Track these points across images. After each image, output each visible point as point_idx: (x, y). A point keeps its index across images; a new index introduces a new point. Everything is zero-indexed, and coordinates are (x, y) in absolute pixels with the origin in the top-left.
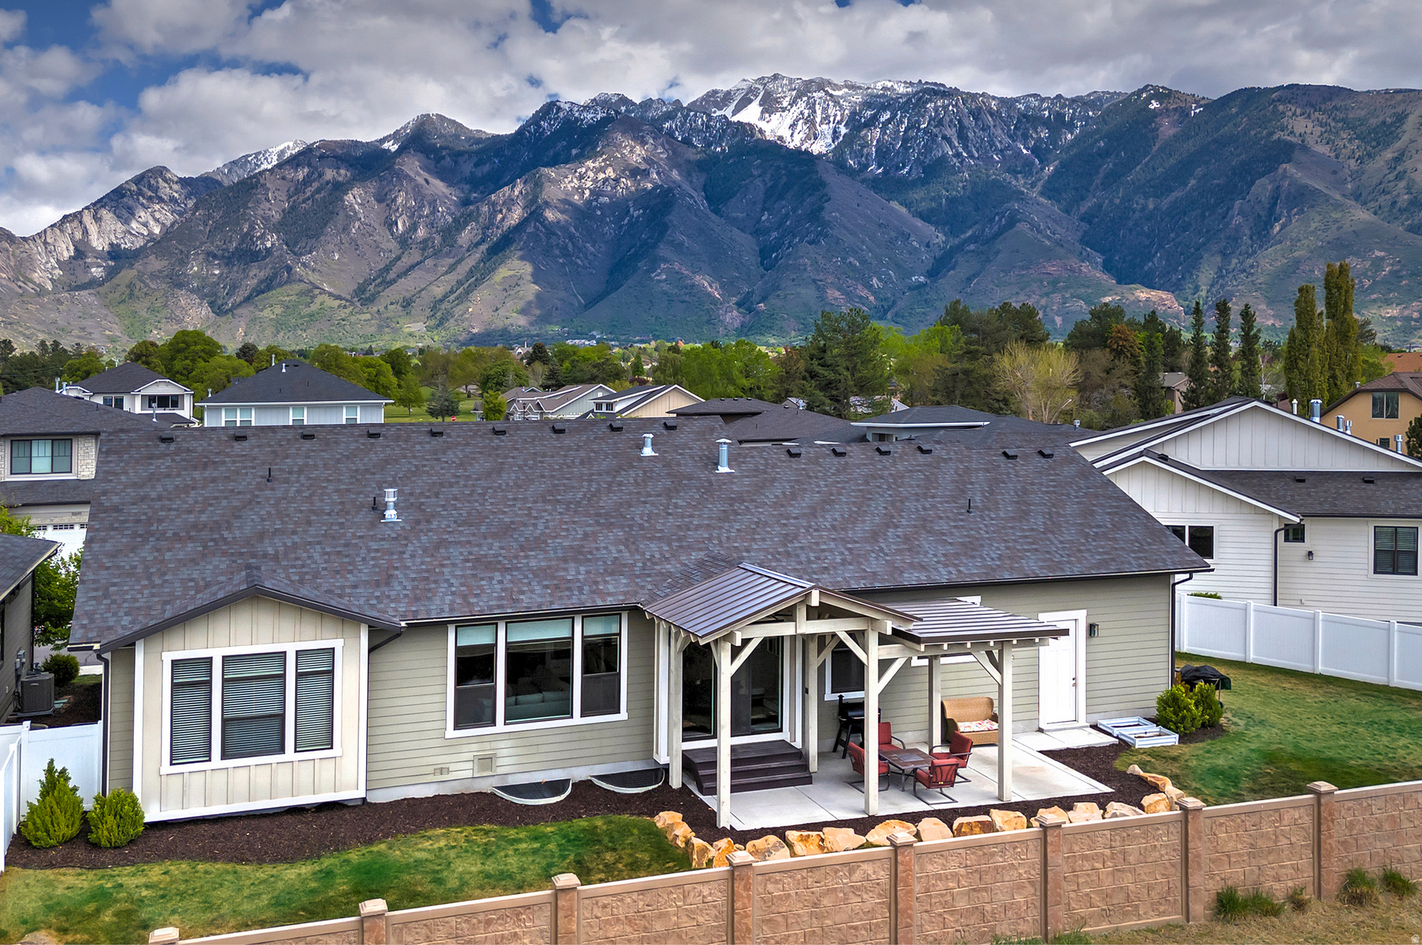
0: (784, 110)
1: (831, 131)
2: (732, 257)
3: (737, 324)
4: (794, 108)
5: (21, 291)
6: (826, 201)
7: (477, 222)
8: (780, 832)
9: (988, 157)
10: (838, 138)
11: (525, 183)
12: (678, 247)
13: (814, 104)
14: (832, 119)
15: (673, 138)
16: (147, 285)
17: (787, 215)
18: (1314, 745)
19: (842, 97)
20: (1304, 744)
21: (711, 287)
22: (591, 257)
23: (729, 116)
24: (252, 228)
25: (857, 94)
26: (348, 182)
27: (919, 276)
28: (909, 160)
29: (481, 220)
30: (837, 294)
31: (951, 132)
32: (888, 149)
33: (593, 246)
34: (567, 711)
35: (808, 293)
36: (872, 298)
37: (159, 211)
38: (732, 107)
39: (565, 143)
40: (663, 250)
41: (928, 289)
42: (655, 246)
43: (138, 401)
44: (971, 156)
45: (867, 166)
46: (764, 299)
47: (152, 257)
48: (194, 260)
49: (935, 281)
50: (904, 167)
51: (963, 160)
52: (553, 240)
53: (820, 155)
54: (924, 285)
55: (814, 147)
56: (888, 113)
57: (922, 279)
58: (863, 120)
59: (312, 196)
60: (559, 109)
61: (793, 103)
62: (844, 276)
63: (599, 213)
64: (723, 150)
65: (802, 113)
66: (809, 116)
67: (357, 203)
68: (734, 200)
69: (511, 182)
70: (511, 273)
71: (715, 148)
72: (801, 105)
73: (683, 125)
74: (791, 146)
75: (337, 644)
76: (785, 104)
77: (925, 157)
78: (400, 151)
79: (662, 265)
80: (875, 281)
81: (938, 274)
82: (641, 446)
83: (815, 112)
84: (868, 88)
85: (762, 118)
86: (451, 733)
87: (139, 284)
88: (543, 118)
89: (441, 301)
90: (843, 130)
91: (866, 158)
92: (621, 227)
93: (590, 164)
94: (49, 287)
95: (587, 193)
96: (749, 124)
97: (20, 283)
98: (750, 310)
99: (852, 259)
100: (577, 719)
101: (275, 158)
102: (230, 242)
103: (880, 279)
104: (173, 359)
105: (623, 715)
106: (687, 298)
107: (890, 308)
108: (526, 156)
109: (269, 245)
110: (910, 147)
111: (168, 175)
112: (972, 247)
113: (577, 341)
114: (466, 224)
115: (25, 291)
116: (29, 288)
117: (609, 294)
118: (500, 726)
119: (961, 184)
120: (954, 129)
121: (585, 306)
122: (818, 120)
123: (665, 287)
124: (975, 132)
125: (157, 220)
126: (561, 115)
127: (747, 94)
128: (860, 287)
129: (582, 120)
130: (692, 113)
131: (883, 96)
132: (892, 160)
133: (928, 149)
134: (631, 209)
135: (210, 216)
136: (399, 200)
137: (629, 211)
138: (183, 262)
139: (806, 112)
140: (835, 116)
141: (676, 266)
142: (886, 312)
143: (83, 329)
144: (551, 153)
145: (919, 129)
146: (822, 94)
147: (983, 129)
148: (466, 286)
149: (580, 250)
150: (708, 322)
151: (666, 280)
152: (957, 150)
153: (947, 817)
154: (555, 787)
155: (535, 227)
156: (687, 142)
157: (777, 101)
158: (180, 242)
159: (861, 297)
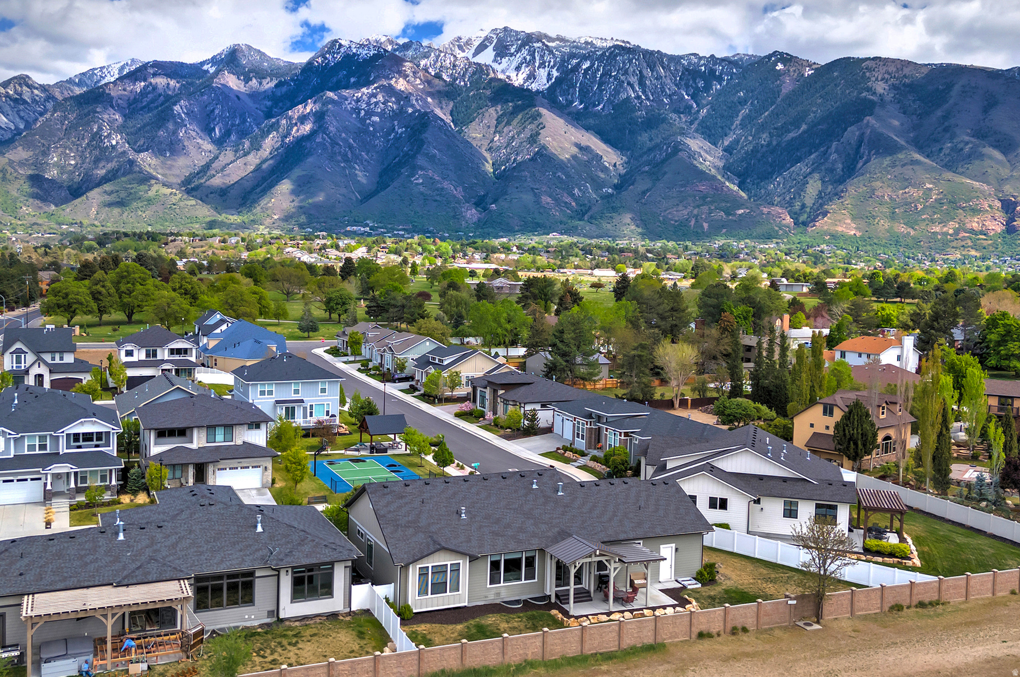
0: (512, 55)
1: (546, 74)
2: (472, 168)
3: (475, 219)
4: (519, 54)
6: (542, 128)
7: (278, 132)
9: (660, 100)
10: (551, 79)
11: (315, 103)
12: (432, 158)
13: (534, 52)
14: (547, 64)
15: (428, 72)
16: (16, 171)
17: (513, 137)
19: (555, 48)
21: (456, 190)
22: (365, 163)
23: (470, 57)
24: (100, 129)
25: (565, 46)
26: (176, 95)
27: (608, 188)
28: (603, 99)
29: (280, 130)
30: (549, 200)
31: (634, 80)
32: (588, 90)
33: (367, 154)
35: (528, 198)
36: (574, 204)
37: (23, 110)
38: (473, 51)
39: (345, 72)
40: (421, 161)
41: (614, 199)
42: (414, 157)
44: (648, 99)
45: (572, 102)
46: (495, 201)
47: (20, 148)
48: (54, 152)
49: (619, 193)
50: (599, 105)
51: (642, 101)
52: (336, 149)
53: (538, 92)
54: (612, 195)
55: (533, 85)
56: (589, 62)
57: (610, 191)
58: (570, 66)
59: (148, 104)
60: (341, 46)
61: (518, 50)
62: (554, 186)
63: (371, 129)
64: (466, 84)
65: (525, 58)
66: (530, 61)
67: (184, 113)
68: (474, 123)
69: (304, 101)
70: (304, 173)
71: (460, 82)
72: (524, 52)
73: (436, 62)
74: (516, 84)
76: (512, 50)
77: (615, 98)
78: (217, 73)
79: (419, 172)
80: (576, 191)
81: (622, 187)
83: (535, 58)
84: (574, 42)
85: (495, 61)
87: (10, 169)
88: (329, 52)
89: (250, 192)
90: (555, 73)
91: (572, 96)
92: (388, 141)
93: (364, 90)
95: (363, 113)
96: (486, 66)
98: (485, 209)
99: (560, 174)
101: (117, 72)
102: (83, 139)
103: (580, 190)
106: (438, 198)
107: (587, 212)
108: (315, 81)
109: (114, 143)
110: (604, 90)
111: (30, 82)
112: (647, 168)
113: (355, 228)
114: (269, 132)
117: (379, 192)
119: (640, 120)
120: (636, 78)
121: (361, 201)
122: (537, 64)
123: (422, 189)
124: (651, 80)
125: (22, 118)
126: (342, 50)
127: (484, 41)
128: (566, 195)
129: (359, 55)
130: (442, 55)
131: (585, 49)
132: (590, 98)
133: (617, 92)
134: (396, 127)
135: (65, 118)
136: (217, 112)
137: (394, 129)
138: (45, 154)
139: (528, 58)
140: (550, 62)
141: (430, 173)
142: (583, 215)
144: (335, 79)
145: (611, 76)
146: (540, 45)
147: (657, 79)
148: (269, 181)
149: (357, 158)
150: (454, 217)
151: (422, 184)
152: (638, 94)
155: (323, 138)
156: (438, 76)
157: (507, 48)
158: (42, 137)
159: (566, 203)
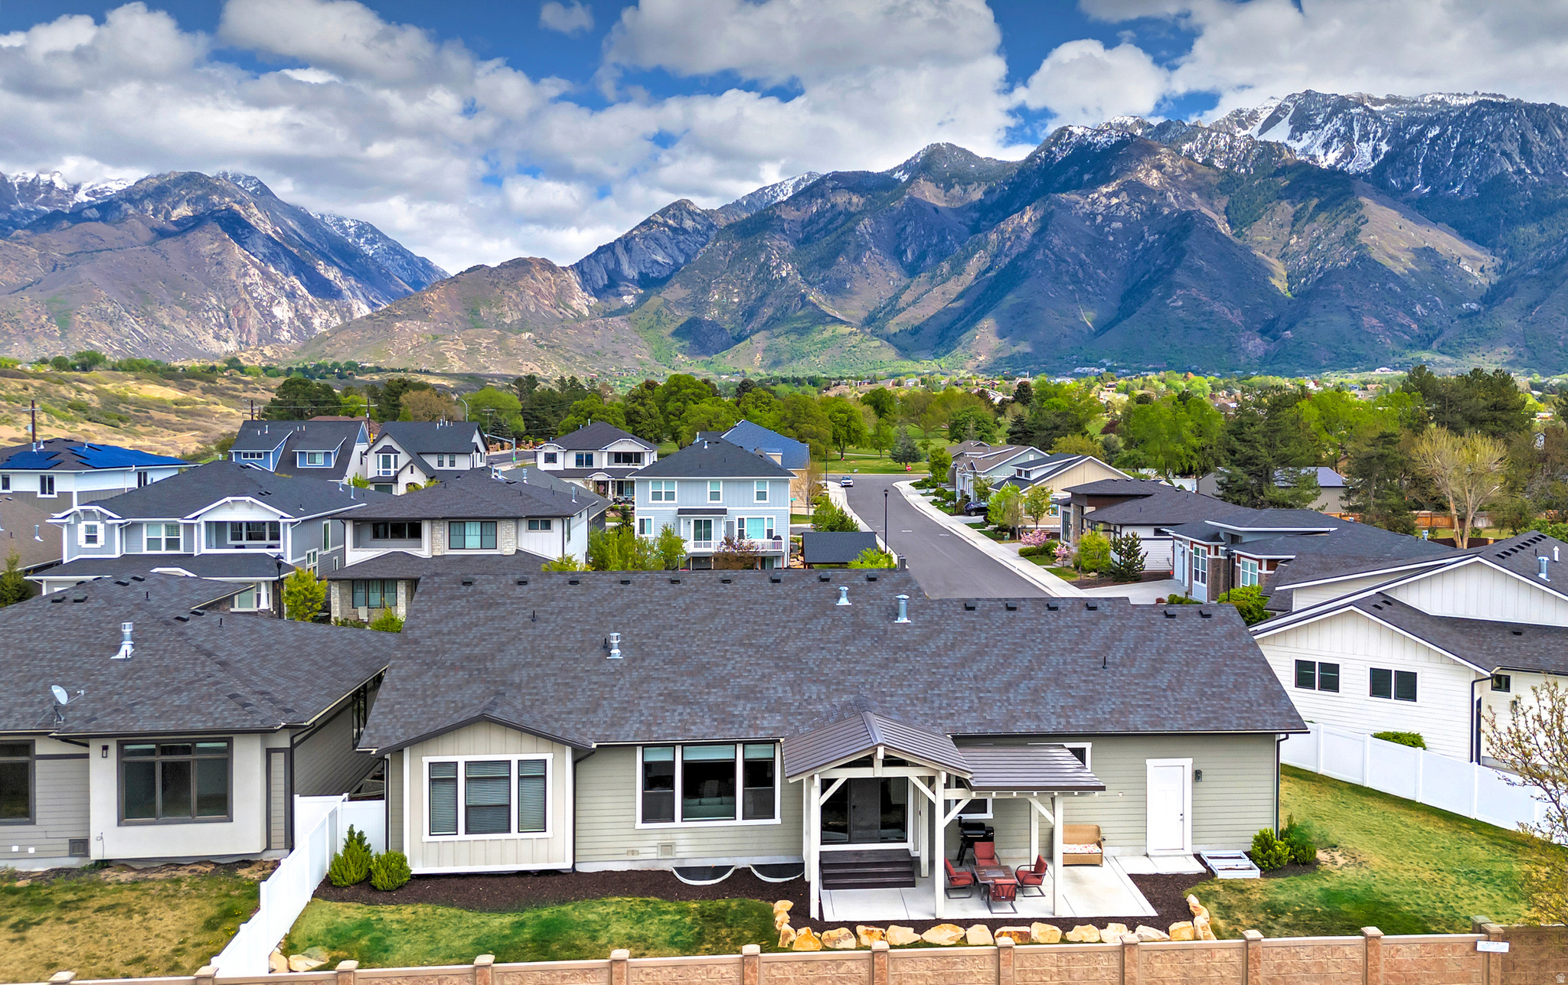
0: (1317, 127)
1: (1370, 149)
2: (1256, 282)
3: (1260, 352)
4: (1329, 125)
5: (561, 317)
6: (1363, 223)
7: (986, 250)
8: (852, 926)
9: (1556, 174)
10: (1378, 156)
11: (1034, 210)
12: (1196, 272)
13: (1352, 121)
14: (1371, 136)
15: (1193, 160)
16: (672, 312)
17: (1318, 238)
18: (1385, 889)
19: (1383, 112)
20: (1381, 887)
21: (1232, 314)
22: (1102, 284)
23: (1255, 135)
24: (768, 258)
25: (1401, 109)
26: (860, 212)
27: (1471, 302)
28: (1462, 178)
29: (989, 248)
30: (1375, 321)
31: (1513, 148)
32: (1437, 167)
33: (1105, 272)
34: (732, 814)
35: (1341, 320)
36: (1414, 326)
37: (684, 242)
38: (1259, 125)
39: (1077, 168)
40: (1180, 276)
41: (1480, 318)
42: (1170, 272)
43: (605, 456)
44: (1536, 173)
45: (1412, 185)
46: (1290, 326)
47: (677, 286)
48: (715, 288)
49: (1490, 308)
50: (1455, 186)
51: (1527, 177)
52: (1063, 267)
53: (1358, 175)
54: (1477, 313)
55: (1350, 166)
56: (1438, 128)
57: (1474, 306)
58: (1408, 136)
59: (826, 226)
60: (1071, 134)
61: (1328, 120)
62: (1383, 303)
63: (1111, 239)
64: (1248, 172)
65: (1337, 130)
66: (1345, 133)
67: (868, 232)
68: (1259, 222)
69: (1021, 209)
70: (1019, 300)
71: (1239, 170)
72: (1337, 122)
73: (1204, 146)
74: (1325, 166)
75: (548, 757)
76: (1319, 121)
77: (1481, 175)
78: (910, 181)
79: (1178, 291)
80: (1418, 308)
81: (1493, 301)
82: (838, 597)
83: (1353, 129)
84: (1415, 102)
85: (1292, 137)
86: (639, 825)
87: (665, 311)
88: (1055, 144)
89: (949, 329)
90: (1384, 147)
91: (1411, 178)
92: (1135, 253)
93: (1104, 190)
94: (586, 312)
95: (1099, 219)
96: (1277, 144)
97: (561, 310)
98: (1275, 338)
99: (1392, 285)
100: (739, 820)
101: (790, 190)
102: (749, 271)
103: (1424, 306)
104: (666, 400)
105: (777, 820)
106: (1205, 325)
107: (1436, 336)
108: (1036, 183)
109: (784, 274)
110: (1463, 165)
111: (691, 208)
112: (1535, 272)
113: (1086, 369)
114: (975, 252)
115: (565, 317)
116: (569, 313)
117: (1120, 321)
118: (677, 821)
119: (1523, 204)
120: (1515, 144)
121: (1096, 334)
122: (1356, 137)
123: (1182, 314)
124: (1540, 146)
125: (681, 251)
126: (1073, 140)
127: (1275, 112)
128: (1401, 314)
129: (1096, 145)
130: (1214, 134)
131: (1431, 110)
132: (1441, 178)
133: (1484, 166)
134: (1146, 235)
135: (729, 247)
136: (909, 229)
137: (1143, 237)
138: (705, 291)
139: (1342, 129)
140: (1376, 132)
141: (1194, 292)
142: (1431, 341)
143: (616, 353)
144: (1063, 178)
145: (1473, 145)
146: (1360, 110)
147: (1550, 144)
148: (973, 313)
149: (1091, 277)
150: (1229, 350)
151: (1182, 307)
152: (1518, 167)
153: (993, 925)
154: (718, 871)
155: (1044, 254)
156: (1208, 163)
157: (1309, 118)
158: (702, 271)
159: (1402, 325)
